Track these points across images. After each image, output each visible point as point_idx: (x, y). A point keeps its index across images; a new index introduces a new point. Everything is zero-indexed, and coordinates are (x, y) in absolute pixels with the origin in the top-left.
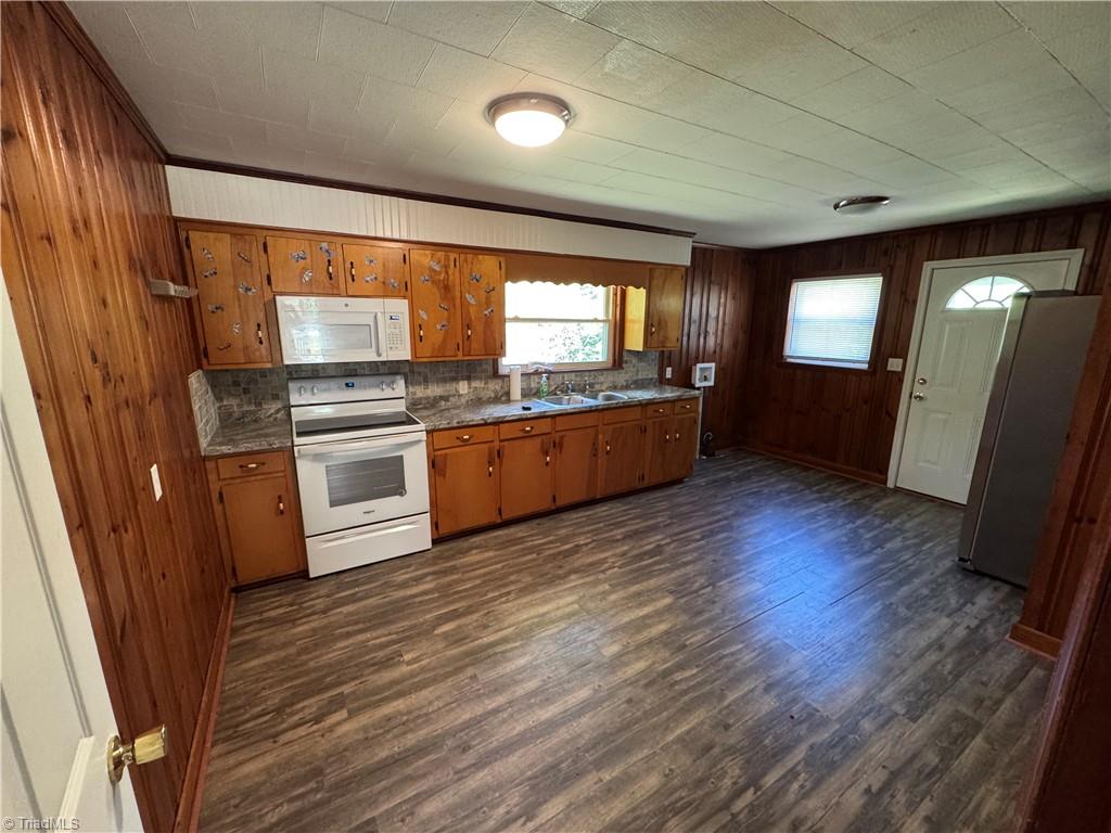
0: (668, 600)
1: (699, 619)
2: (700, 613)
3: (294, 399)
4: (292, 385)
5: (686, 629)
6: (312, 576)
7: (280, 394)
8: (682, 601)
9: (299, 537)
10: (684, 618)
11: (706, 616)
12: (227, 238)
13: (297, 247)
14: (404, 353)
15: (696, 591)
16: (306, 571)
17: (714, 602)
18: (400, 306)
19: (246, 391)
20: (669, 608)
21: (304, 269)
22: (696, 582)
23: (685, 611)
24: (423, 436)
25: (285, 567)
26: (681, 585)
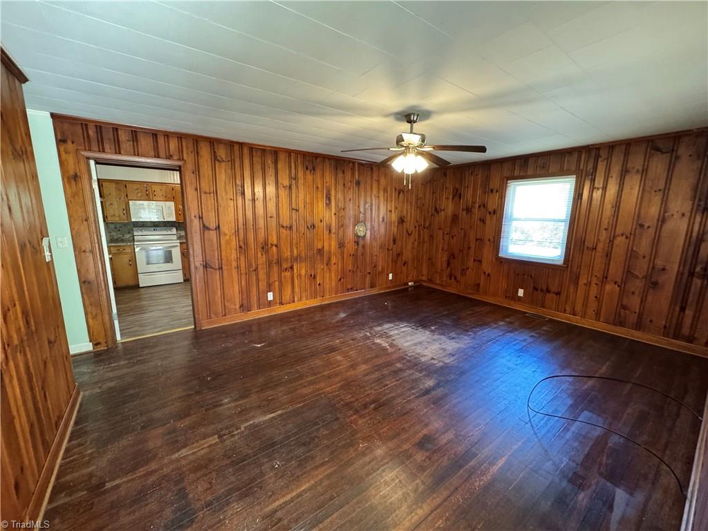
3: (135, 233)
4: (134, 229)
6: (141, 286)
7: (131, 232)
9: (136, 273)
12: (114, 184)
13: (135, 187)
14: (173, 219)
16: (139, 285)
18: (172, 204)
19: (119, 230)
21: (138, 193)
24: (179, 244)
25: (131, 283)
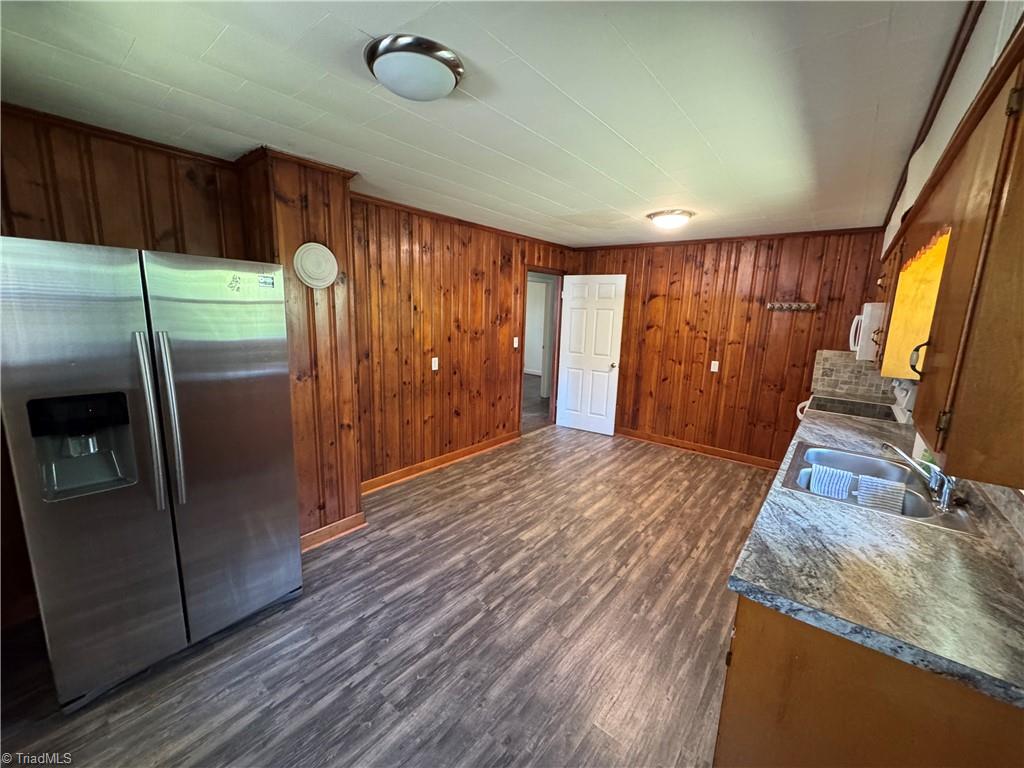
0: (586, 515)
1: (562, 507)
2: (563, 511)
5: (569, 501)
8: (577, 516)
10: (572, 506)
11: (559, 510)
15: (571, 523)
17: (556, 518)
20: (584, 510)
22: (574, 532)
23: (572, 510)
26: (583, 527)
